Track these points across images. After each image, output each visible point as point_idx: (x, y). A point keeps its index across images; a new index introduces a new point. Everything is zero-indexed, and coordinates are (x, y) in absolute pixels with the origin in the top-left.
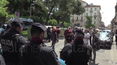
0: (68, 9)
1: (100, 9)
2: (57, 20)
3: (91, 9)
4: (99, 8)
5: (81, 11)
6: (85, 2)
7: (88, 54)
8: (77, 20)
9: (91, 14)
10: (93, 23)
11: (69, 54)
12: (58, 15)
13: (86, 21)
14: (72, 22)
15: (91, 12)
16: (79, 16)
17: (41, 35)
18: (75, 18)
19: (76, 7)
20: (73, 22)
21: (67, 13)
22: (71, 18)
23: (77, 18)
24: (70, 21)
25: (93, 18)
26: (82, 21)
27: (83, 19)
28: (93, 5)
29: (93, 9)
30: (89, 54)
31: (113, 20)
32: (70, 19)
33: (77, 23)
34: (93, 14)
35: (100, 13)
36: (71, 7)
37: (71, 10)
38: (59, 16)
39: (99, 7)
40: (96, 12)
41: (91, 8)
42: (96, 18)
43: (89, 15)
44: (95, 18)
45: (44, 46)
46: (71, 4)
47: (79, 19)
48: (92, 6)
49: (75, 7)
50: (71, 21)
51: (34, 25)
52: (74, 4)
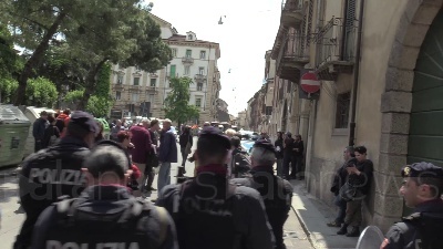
1: (218, 55)
3: (189, 51)
4: (213, 50)
6: (166, 24)
8: (135, 89)
9: (187, 69)
10: (192, 102)
13: (166, 97)
14: (114, 96)
15: (188, 62)
16: (142, 72)
18: (128, 79)
20: (118, 94)
22: (114, 79)
23: (136, 81)
24: (107, 89)
25: (193, 86)
26: (152, 91)
27: (157, 84)
28: (194, 39)
29: (196, 52)
31: (257, 95)
32: (108, 84)
33: (135, 99)
34: (193, 72)
35: (216, 71)
37: (126, 52)
39: (215, 46)
40: (204, 64)
41: (189, 48)
42: (204, 85)
43: (180, 72)
44: (200, 85)
47: (141, 83)
48: (190, 41)
49: (140, 40)
50: (112, 93)
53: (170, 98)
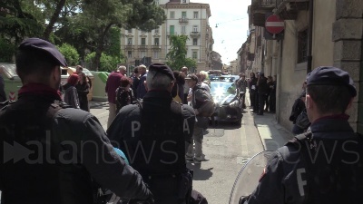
0: (112, 10)
1: (209, 14)
2: (76, 47)
3: (184, 13)
4: (204, 11)
5: (153, 17)
7: (184, 129)
8: (143, 48)
9: (183, 29)
10: (189, 56)
12: (78, 31)
13: (168, 52)
14: (127, 54)
15: (183, 22)
16: (147, 34)
17: (52, 76)
18: (137, 40)
19: (139, 5)
20: (130, 53)
21: (111, 25)
22: (124, 42)
23: (143, 40)
24: (119, 50)
25: (189, 42)
26: (156, 49)
27: (160, 43)
28: (187, 2)
29: (190, 13)
30: (188, 129)
31: (244, 46)
32: (119, 45)
33: (142, 55)
34: (189, 31)
35: (208, 28)
36: (123, 4)
37: (124, 15)
38: (84, 35)
39: (206, 7)
40: (197, 22)
41: (184, 10)
42: (199, 41)
43: (178, 32)
44: (195, 41)
47: (147, 43)
48: (184, 4)
49: (135, 6)
50: (123, 52)
53: (171, 53)
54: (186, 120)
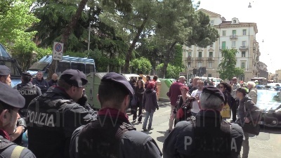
0: (176, 32)
1: (256, 31)
2: (150, 59)
3: (234, 31)
4: (252, 28)
5: (208, 36)
6: (216, 15)
7: (232, 148)
8: (200, 59)
9: (234, 43)
10: (238, 66)
11: (186, 149)
12: (152, 48)
13: (220, 62)
14: (187, 65)
15: (234, 38)
16: (203, 49)
18: (195, 54)
19: (197, 27)
20: (189, 63)
21: (176, 43)
22: (185, 55)
23: (200, 54)
24: (181, 61)
25: (239, 55)
26: (210, 60)
27: (214, 55)
28: (237, 23)
29: (239, 31)
30: (235, 148)
32: (181, 58)
33: (200, 65)
34: (238, 45)
35: (255, 43)
36: (185, 27)
37: (186, 36)
38: (156, 51)
39: (254, 26)
40: (246, 38)
41: (234, 29)
42: (247, 53)
43: (229, 46)
44: (243, 53)
45: (129, 130)
46: (185, 20)
47: (203, 56)
48: (234, 24)
49: (195, 28)
50: (184, 63)
51: (110, 79)
52: (192, 20)
53: (223, 64)
54: (233, 140)
